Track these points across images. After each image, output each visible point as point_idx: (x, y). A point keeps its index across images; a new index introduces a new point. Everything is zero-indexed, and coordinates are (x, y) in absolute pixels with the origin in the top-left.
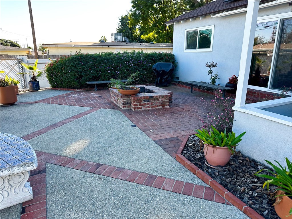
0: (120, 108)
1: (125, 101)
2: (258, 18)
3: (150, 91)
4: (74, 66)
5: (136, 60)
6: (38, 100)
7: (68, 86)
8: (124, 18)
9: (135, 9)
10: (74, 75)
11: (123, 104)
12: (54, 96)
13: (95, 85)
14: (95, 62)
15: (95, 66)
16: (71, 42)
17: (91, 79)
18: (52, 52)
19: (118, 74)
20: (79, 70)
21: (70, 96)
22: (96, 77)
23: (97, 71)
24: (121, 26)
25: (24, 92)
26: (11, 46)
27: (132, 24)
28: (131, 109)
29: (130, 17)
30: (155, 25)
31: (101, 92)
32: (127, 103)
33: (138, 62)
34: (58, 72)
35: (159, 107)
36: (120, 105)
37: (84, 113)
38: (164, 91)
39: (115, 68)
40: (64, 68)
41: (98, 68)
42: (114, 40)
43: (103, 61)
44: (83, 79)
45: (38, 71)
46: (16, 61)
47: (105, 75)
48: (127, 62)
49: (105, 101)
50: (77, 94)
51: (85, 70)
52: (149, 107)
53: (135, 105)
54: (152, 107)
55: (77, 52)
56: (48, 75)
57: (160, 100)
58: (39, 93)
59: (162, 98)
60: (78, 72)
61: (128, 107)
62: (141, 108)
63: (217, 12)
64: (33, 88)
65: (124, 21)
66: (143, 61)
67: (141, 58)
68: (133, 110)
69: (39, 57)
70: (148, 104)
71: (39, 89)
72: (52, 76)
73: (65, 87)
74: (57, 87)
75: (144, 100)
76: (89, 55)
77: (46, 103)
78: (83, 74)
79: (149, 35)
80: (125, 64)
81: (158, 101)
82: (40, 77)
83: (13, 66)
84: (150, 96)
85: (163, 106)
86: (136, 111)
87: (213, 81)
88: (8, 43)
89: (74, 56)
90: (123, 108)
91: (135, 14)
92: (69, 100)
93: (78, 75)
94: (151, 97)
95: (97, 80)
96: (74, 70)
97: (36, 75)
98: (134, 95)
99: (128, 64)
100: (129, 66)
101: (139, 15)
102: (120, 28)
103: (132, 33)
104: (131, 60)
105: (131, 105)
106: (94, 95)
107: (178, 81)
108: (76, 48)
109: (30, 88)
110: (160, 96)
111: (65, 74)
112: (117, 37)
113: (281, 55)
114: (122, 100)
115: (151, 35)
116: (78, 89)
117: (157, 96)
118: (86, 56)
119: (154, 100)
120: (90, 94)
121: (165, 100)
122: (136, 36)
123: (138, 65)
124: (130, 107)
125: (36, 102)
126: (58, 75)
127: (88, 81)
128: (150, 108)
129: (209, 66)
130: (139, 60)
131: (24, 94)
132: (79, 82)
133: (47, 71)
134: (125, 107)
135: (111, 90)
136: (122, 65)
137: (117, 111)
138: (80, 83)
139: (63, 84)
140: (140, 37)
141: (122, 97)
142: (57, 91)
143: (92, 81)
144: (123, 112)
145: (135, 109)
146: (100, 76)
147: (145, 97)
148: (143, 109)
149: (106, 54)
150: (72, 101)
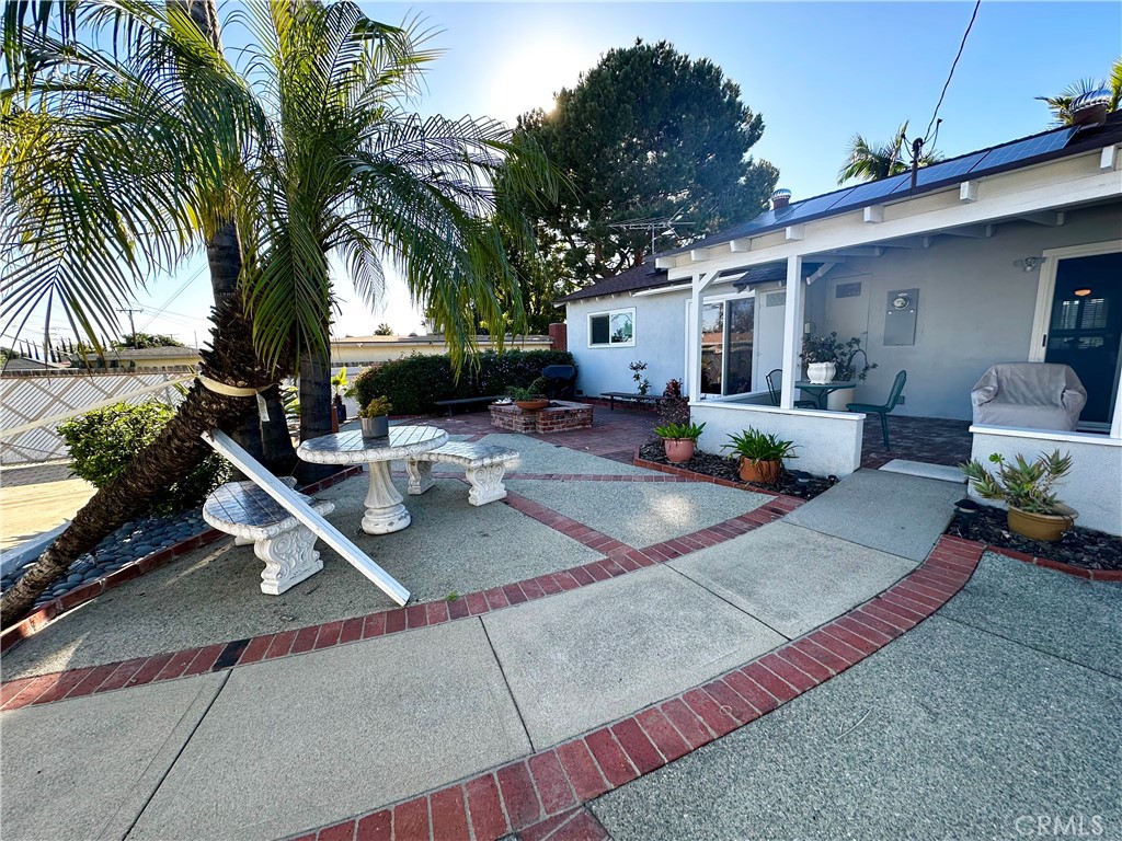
0: (518, 432)
1: (527, 419)
2: (705, 298)
3: (559, 405)
4: (413, 377)
10: (414, 392)
11: (524, 424)
13: (449, 406)
20: (422, 383)
22: (449, 392)
23: (450, 383)
28: (538, 431)
32: (531, 423)
34: (382, 387)
35: (579, 427)
36: (519, 428)
39: (479, 377)
44: (427, 397)
47: (463, 390)
48: (498, 365)
51: (431, 383)
52: (563, 427)
53: (544, 425)
54: (568, 427)
57: (579, 416)
59: (582, 411)
60: (419, 385)
61: (532, 429)
63: (638, 290)
66: (525, 365)
67: (520, 359)
68: (542, 432)
70: (563, 422)
75: (557, 417)
78: (429, 389)
80: (495, 369)
81: (576, 417)
84: (565, 410)
85: (583, 424)
86: (545, 433)
87: (644, 390)
90: (524, 432)
93: (420, 391)
94: (567, 411)
96: (412, 383)
99: (500, 370)
100: (502, 372)
104: (505, 363)
105: (536, 425)
107: (580, 396)
108: (365, 347)
110: (575, 410)
111: (396, 390)
113: (735, 353)
114: (523, 419)
117: (570, 411)
119: (569, 416)
123: (516, 370)
124: (536, 428)
127: (436, 400)
128: (566, 429)
129: (635, 369)
130: (517, 363)
132: (420, 403)
134: (528, 428)
135: (494, 408)
136: (491, 371)
137: (513, 435)
138: (422, 405)
141: (522, 414)
143: (442, 400)
144: (527, 434)
145: (544, 429)
147: (558, 411)
148: (555, 430)
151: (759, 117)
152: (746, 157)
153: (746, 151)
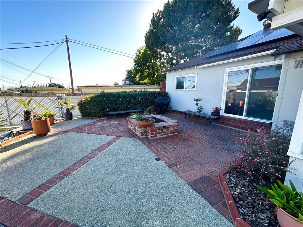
0: (138, 136)
1: (143, 130)
3: (161, 121)
4: (99, 101)
5: (144, 96)
6: (70, 129)
7: (94, 115)
8: (129, 71)
9: (136, 66)
10: (99, 108)
11: (141, 133)
12: (83, 124)
13: (115, 115)
14: (115, 98)
15: (115, 101)
16: (97, 85)
17: (112, 110)
18: (84, 91)
19: (131, 106)
20: (103, 104)
21: (96, 124)
22: (115, 108)
23: (116, 104)
24: (127, 76)
25: (60, 121)
26: (58, 87)
27: (134, 75)
28: (148, 137)
29: (134, 70)
30: (148, 75)
31: (119, 119)
32: (145, 132)
33: (145, 97)
34: (87, 106)
35: (171, 135)
36: (139, 134)
37: (108, 143)
38: (171, 120)
39: (129, 102)
40: (92, 102)
41: (117, 102)
42: (124, 84)
43: (120, 97)
44: (105, 110)
45: (72, 105)
46: (56, 98)
47: (121, 107)
48: (137, 97)
49: (124, 128)
50: (101, 122)
51: (107, 104)
52: (162, 135)
53: (152, 134)
54: (165, 135)
55: (102, 91)
56: (79, 108)
57: (171, 128)
58: (72, 121)
59: (173, 127)
60: (102, 105)
61: (145, 135)
62: (157, 136)
63: (200, 65)
64: (67, 118)
65: (129, 73)
66: (149, 97)
67: (146, 95)
68: (150, 138)
69: (75, 94)
70: (162, 133)
71: (72, 118)
72: (83, 109)
73: (92, 116)
74: (86, 117)
75: (159, 130)
76: (110, 93)
77: (75, 132)
78: (106, 107)
79: (145, 81)
80: (136, 99)
81: (170, 129)
82: (73, 110)
83: (53, 101)
84: (164, 126)
85: (173, 133)
86: (152, 139)
88: (57, 85)
89: (99, 94)
90: (141, 136)
91: (136, 69)
92: (95, 128)
93: (102, 107)
95: (116, 111)
96: (99, 104)
97: (70, 108)
98: (151, 126)
99: (138, 99)
100: (139, 100)
101: (139, 70)
102: (127, 77)
103: (134, 80)
104: (140, 96)
105: (147, 133)
106: (114, 122)
107: (171, 109)
108: (100, 88)
109: (65, 118)
110: (171, 125)
111: (92, 107)
112: (126, 82)
114: (140, 130)
115: (146, 81)
116: (102, 117)
117: (169, 126)
118: (108, 93)
119: (166, 129)
120: (111, 121)
121: (175, 128)
122: (137, 81)
123: (145, 99)
124: (147, 135)
125: (68, 131)
126: (87, 107)
127: (110, 112)
128: (164, 136)
129: (196, 101)
130: (145, 96)
131: (59, 123)
132: (102, 113)
133: (79, 105)
134: (143, 135)
135: (129, 120)
136: (134, 99)
137: (136, 139)
138: (104, 113)
139: (90, 114)
140: (139, 82)
141: (140, 127)
142: (86, 120)
143: (112, 112)
144: (142, 140)
145: (152, 137)
146: (118, 107)
147: (159, 127)
148: (158, 137)
149: (122, 92)
150: (97, 130)
151: (238, 9)
152: (232, 24)
153: (232, 22)
